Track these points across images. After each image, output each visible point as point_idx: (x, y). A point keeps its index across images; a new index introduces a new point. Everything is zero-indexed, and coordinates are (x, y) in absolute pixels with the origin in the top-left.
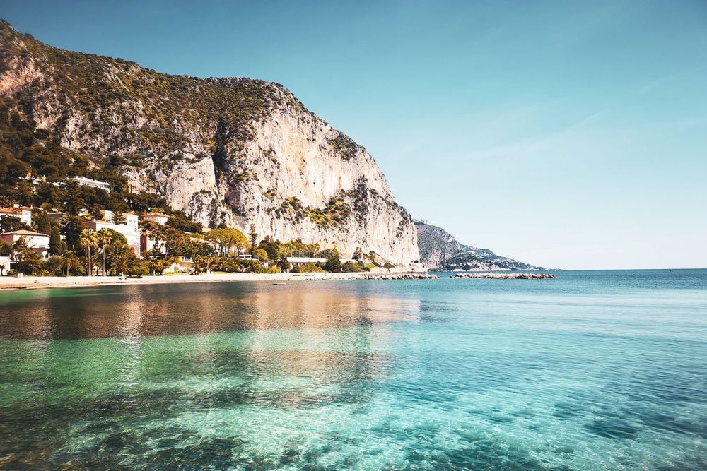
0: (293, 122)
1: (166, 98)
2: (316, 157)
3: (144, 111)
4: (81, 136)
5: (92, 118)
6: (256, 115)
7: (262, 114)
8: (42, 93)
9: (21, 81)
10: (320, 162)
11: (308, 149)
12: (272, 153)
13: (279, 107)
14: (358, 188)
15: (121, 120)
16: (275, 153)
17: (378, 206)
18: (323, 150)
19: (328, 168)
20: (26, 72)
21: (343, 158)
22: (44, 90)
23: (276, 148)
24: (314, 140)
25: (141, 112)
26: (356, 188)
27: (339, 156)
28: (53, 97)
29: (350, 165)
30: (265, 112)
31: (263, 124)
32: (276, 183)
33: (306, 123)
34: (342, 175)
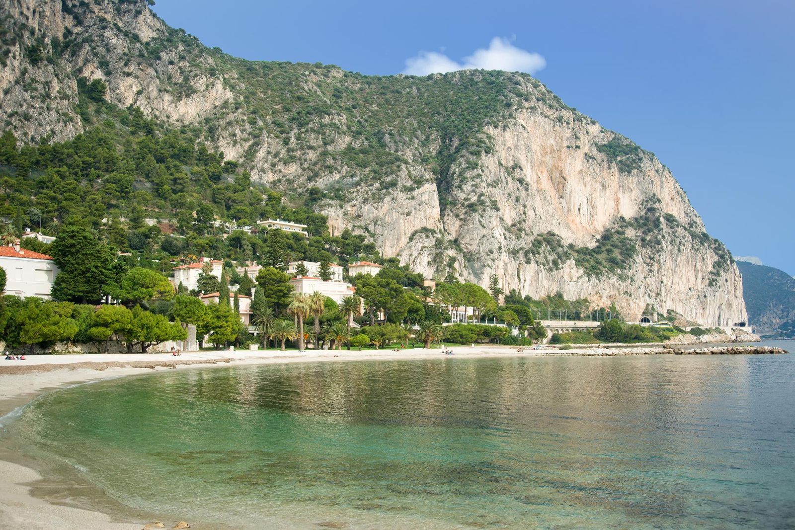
0: (546, 124)
1: (375, 108)
2: (581, 171)
3: (348, 127)
4: (273, 165)
5: (286, 142)
6: (495, 119)
7: (503, 116)
8: (231, 117)
9: (208, 106)
10: (588, 179)
11: (569, 161)
12: (517, 170)
13: (526, 105)
14: (646, 213)
15: (320, 142)
16: (521, 169)
17: (678, 241)
18: (590, 160)
19: (599, 186)
20: (215, 94)
21: (621, 170)
22: (233, 112)
23: (523, 162)
24: (578, 147)
25: (345, 128)
26: (643, 213)
27: (615, 169)
28: (243, 121)
29: (632, 181)
30: (507, 113)
31: (504, 130)
32: (525, 214)
33: (565, 124)
34: (620, 195)
